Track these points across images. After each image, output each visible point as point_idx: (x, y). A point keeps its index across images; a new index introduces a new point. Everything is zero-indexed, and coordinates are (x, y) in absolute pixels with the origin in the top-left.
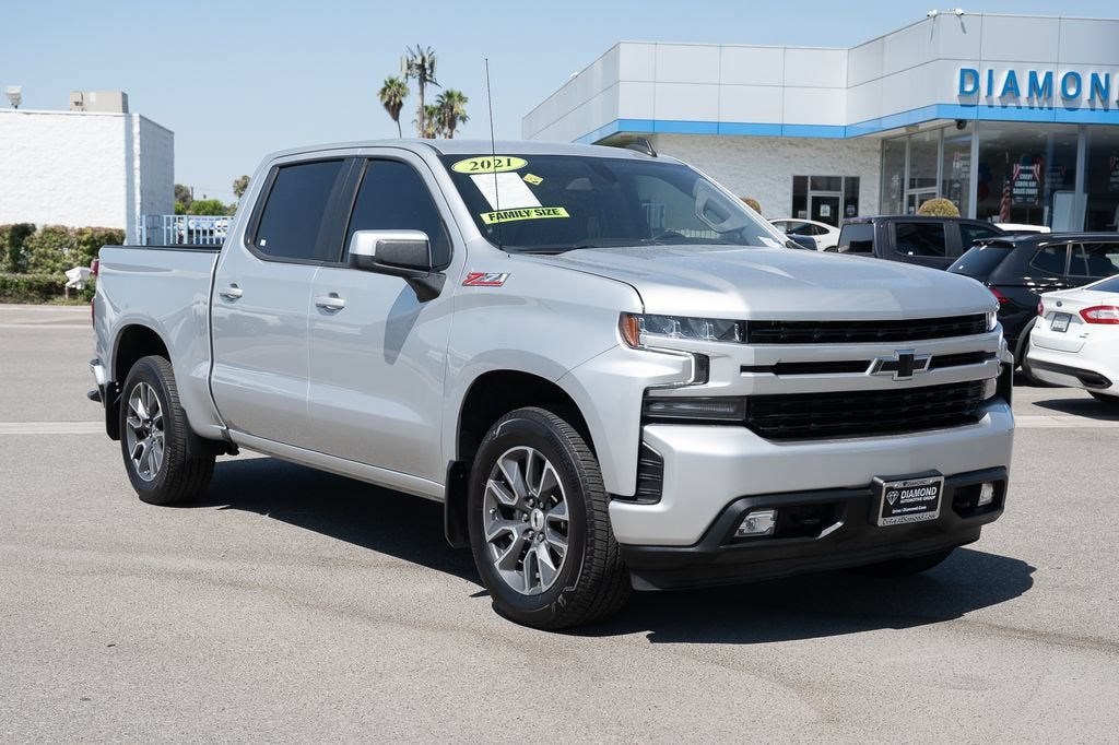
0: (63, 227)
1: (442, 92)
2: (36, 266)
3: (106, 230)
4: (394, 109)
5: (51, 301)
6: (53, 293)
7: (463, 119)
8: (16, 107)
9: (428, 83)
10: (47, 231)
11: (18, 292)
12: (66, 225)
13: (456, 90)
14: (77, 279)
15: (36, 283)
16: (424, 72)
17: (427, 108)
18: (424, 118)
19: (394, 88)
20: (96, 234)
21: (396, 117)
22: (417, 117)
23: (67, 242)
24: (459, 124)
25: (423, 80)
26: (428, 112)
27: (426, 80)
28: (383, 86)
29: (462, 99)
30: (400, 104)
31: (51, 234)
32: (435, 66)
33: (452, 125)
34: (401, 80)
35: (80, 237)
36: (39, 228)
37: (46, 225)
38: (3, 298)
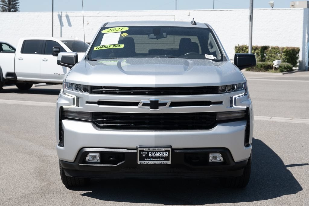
0: (278, 47)
2: (268, 60)
3: (292, 48)
5: (268, 71)
6: (269, 69)
8: (273, 8)
11: (258, 68)
12: (279, 46)
14: (276, 64)
15: (263, 65)
20: (288, 49)
23: (278, 52)
31: (273, 49)
35: (282, 50)
36: (270, 47)
37: (272, 46)
38: (253, 70)
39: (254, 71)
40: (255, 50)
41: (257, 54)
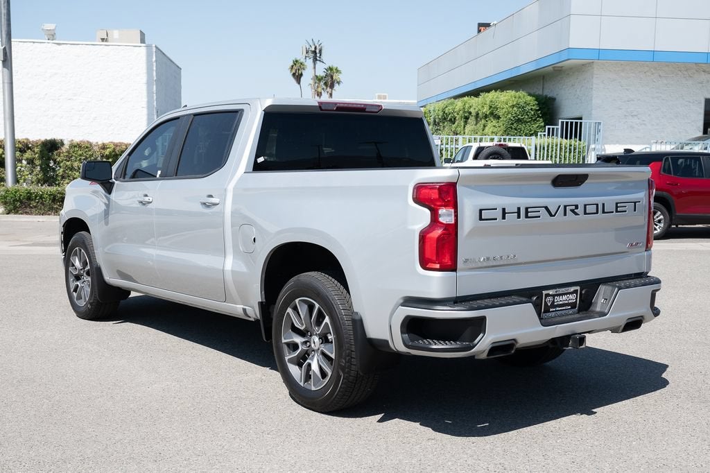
0: (88, 142)
1: (327, 67)
4: (298, 77)
7: (339, 83)
8: (51, 38)
9: (318, 62)
10: (73, 146)
12: (91, 141)
13: (335, 66)
16: (316, 55)
17: (317, 77)
18: (315, 83)
19: (298, 65)
20: (118, 148)
21: (299, 81)
22: (312, 82)
23: (91, 155)
24: (336, 86)
25: (315, 60)
26: (318, 79)
27: (317, 60)
28: (292, 64)
29: (337, 71)
30: (301, 75)
31: (77, 149)
32: (323, 52)
33: (332, 86)
34: (302, 60)
35: (102, 151)
36: (67, 143)
37: (72, 140)
38: (28, 210)
39: (31, 214)
40: (22, 151)
41: (31, 162)
